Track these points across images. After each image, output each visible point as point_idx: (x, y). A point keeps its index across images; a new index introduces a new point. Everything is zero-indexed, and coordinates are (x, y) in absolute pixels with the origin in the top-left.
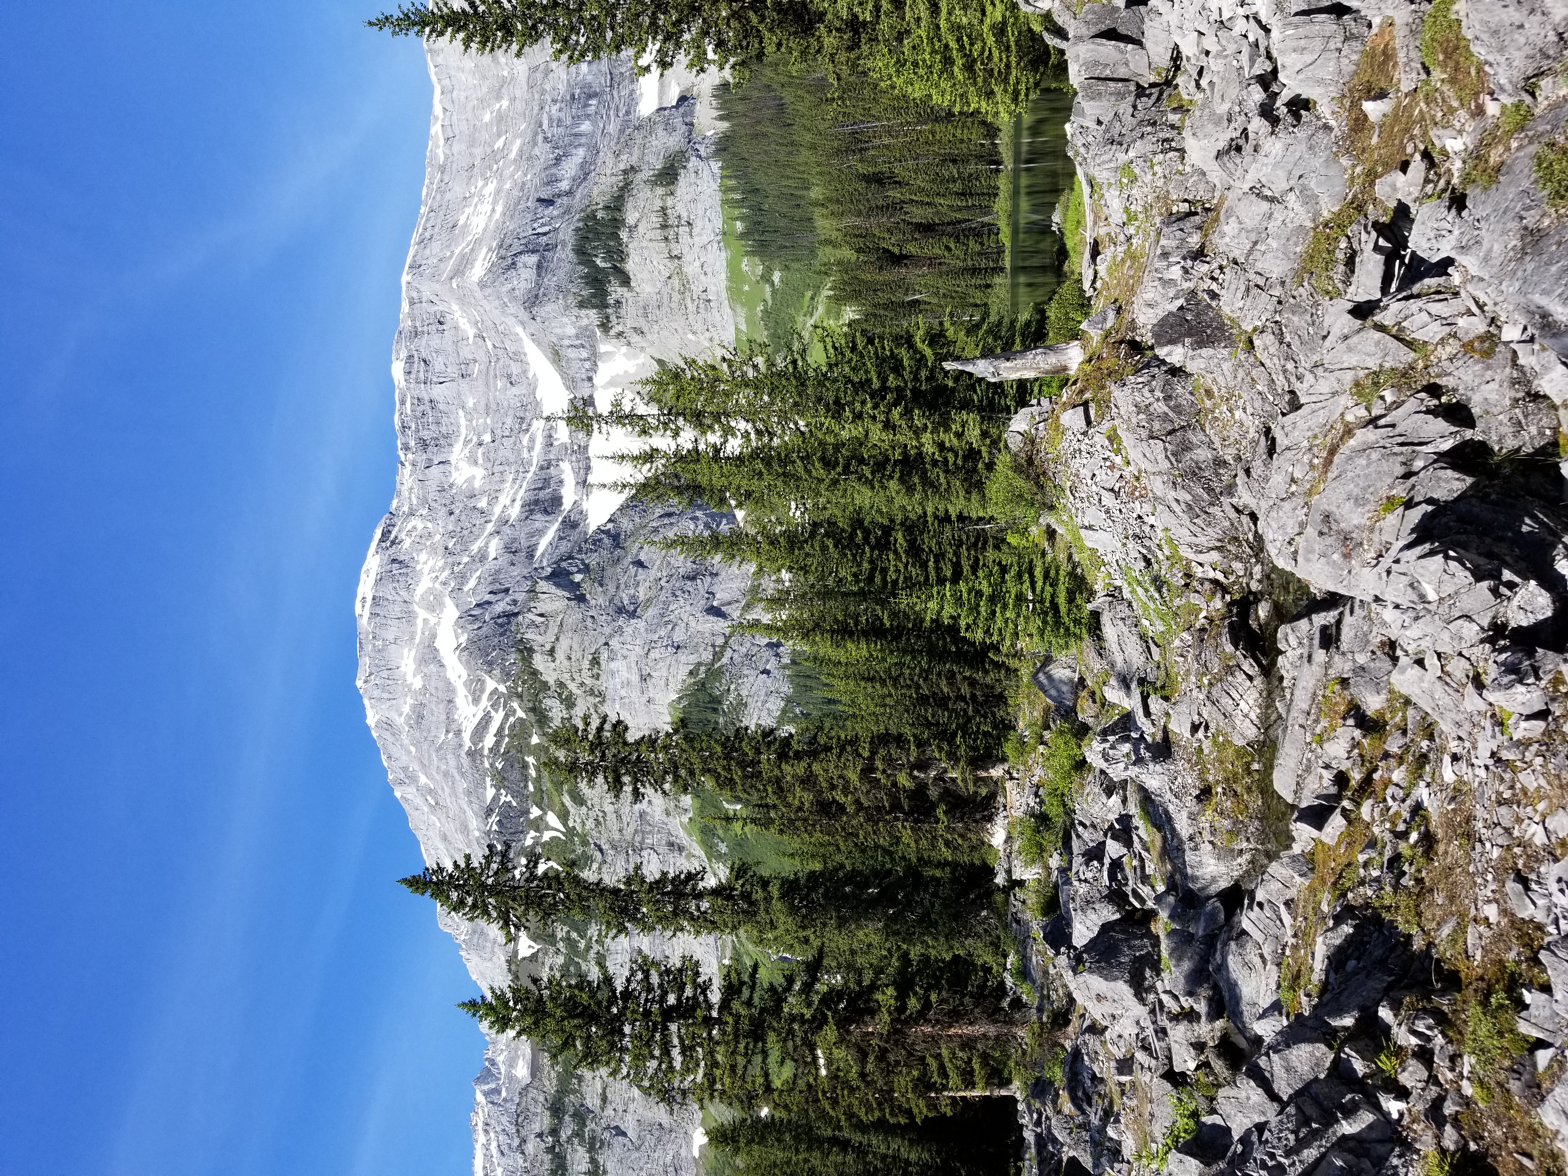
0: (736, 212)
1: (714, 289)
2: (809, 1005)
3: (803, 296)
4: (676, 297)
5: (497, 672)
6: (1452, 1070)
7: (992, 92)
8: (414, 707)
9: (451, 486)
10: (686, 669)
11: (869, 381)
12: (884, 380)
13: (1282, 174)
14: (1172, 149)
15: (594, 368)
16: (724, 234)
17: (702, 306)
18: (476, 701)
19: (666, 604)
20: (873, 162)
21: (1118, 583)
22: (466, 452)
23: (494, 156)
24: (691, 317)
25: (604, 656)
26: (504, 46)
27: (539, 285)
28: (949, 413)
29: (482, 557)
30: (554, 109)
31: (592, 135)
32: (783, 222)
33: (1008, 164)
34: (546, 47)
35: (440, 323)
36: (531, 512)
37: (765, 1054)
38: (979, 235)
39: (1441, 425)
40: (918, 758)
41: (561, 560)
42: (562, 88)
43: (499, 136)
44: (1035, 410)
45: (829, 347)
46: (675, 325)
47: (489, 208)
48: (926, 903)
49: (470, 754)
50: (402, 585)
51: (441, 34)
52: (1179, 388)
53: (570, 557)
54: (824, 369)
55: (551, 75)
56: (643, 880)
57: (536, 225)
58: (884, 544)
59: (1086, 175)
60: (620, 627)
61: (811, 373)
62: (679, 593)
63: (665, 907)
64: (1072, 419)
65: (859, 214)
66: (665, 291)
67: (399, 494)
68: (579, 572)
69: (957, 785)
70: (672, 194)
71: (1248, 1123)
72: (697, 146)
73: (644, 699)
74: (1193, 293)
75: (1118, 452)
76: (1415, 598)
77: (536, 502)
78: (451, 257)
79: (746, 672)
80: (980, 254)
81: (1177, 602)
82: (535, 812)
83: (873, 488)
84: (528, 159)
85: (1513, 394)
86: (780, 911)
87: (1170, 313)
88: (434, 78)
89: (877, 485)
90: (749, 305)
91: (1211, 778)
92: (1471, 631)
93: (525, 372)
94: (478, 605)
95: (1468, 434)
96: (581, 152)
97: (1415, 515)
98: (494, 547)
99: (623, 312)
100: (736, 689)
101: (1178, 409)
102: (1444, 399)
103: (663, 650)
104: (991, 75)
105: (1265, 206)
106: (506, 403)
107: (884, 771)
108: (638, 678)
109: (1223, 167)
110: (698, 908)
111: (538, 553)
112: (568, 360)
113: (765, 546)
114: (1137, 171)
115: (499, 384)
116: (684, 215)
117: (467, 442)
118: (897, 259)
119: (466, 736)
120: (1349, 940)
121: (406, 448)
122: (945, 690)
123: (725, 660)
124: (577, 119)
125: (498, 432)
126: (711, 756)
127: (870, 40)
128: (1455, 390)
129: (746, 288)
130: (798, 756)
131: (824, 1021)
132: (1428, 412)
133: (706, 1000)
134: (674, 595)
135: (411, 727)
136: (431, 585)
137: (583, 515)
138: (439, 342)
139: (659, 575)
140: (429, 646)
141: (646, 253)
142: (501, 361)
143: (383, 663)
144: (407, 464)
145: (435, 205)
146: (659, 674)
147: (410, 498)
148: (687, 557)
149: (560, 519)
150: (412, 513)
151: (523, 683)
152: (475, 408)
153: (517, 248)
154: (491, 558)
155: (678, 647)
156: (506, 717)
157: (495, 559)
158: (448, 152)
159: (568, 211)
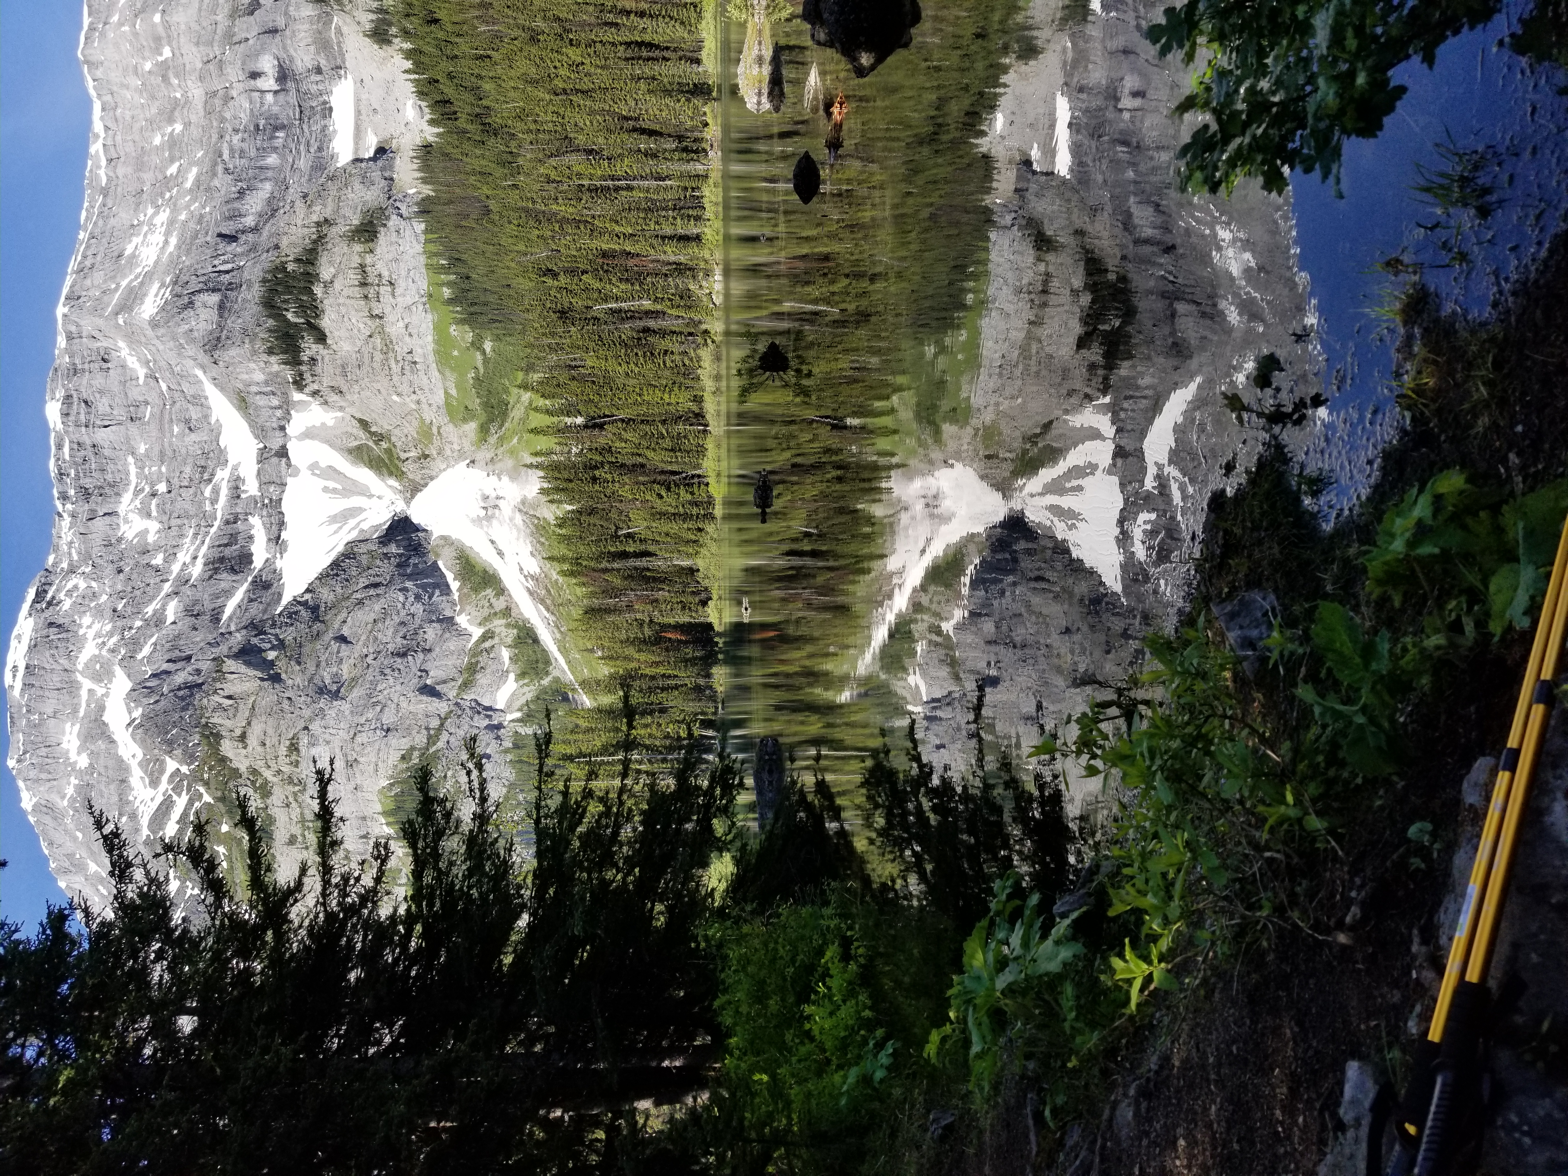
0: (443, 277)
1: (420, 351)
4: (378, 357)
5: (178, 752)
8: (78, 788)
9: (120, 540)
10: (397, 754)
15: (287, 417)
16: (431, 296)
17: (407, 368)
18: (154, 783)
19: (374, 683)
22: (137, 503)
23: (167, 183)
24: (395, 378)
25: (304, 741)
27: (221, 328)
29: (158, 620)
30: (236, 139)
31: (280, 169)
35: (104, 360)
36: (216, 570)
42: (245, 117)
43: (172, 160)
46: (377, 386)
47: (162, 239)
49: (148, 842)
50: (62, 651)
55: (231, 103)
57: (216, 262)
60: (321, 709)
62: (388, 671)
66: (366, 350)
67: (56, 549)
68: (272, 649)
70: (371, 251)
72: (398, 204)
73: (351, 786)
77: (222, 560)
78: (116, 289)
84: (206, 190)
88: (92, 93)
90: (458, 368)
93: (206, 417)
94: (154, 676)
96: (268, 186)
98: (172, 610)
99: (318, 369)
100: (454, 776)
103: (371, 733)
106: (184, 451)
108: (343, 764)
111: (225, 617)
112: (257, 408)
115: (176, 430)
116: (385, 274)
117: (137, 492)
119: (145, 822)
121: (64, 497)
123: (440, 744)
124: (262, 151)
125: (175, 482)
129: (456, 353)
134: (382, 673)
135: (76, 810)
136: (97, 652)
137: (277, 575)
138: (102, 381)
139: (365, 651)
140: (96, 720)
141: (343, 310)
142: (178, 405)
143: (40, 739)
144: (65, 515)
145: (97, 231)
146: (367, 759)
147: (70, 554)
148: (396, 631)
149: (250, 579)
150: (72, 571)
151: (210, 769)
152: (147, 455)
153: (194, 286)
154: (168, 622)
155: (388, 730)
156: (191, 803)
157: (174, 623)
158: (111, 174)
159: (253, 249)
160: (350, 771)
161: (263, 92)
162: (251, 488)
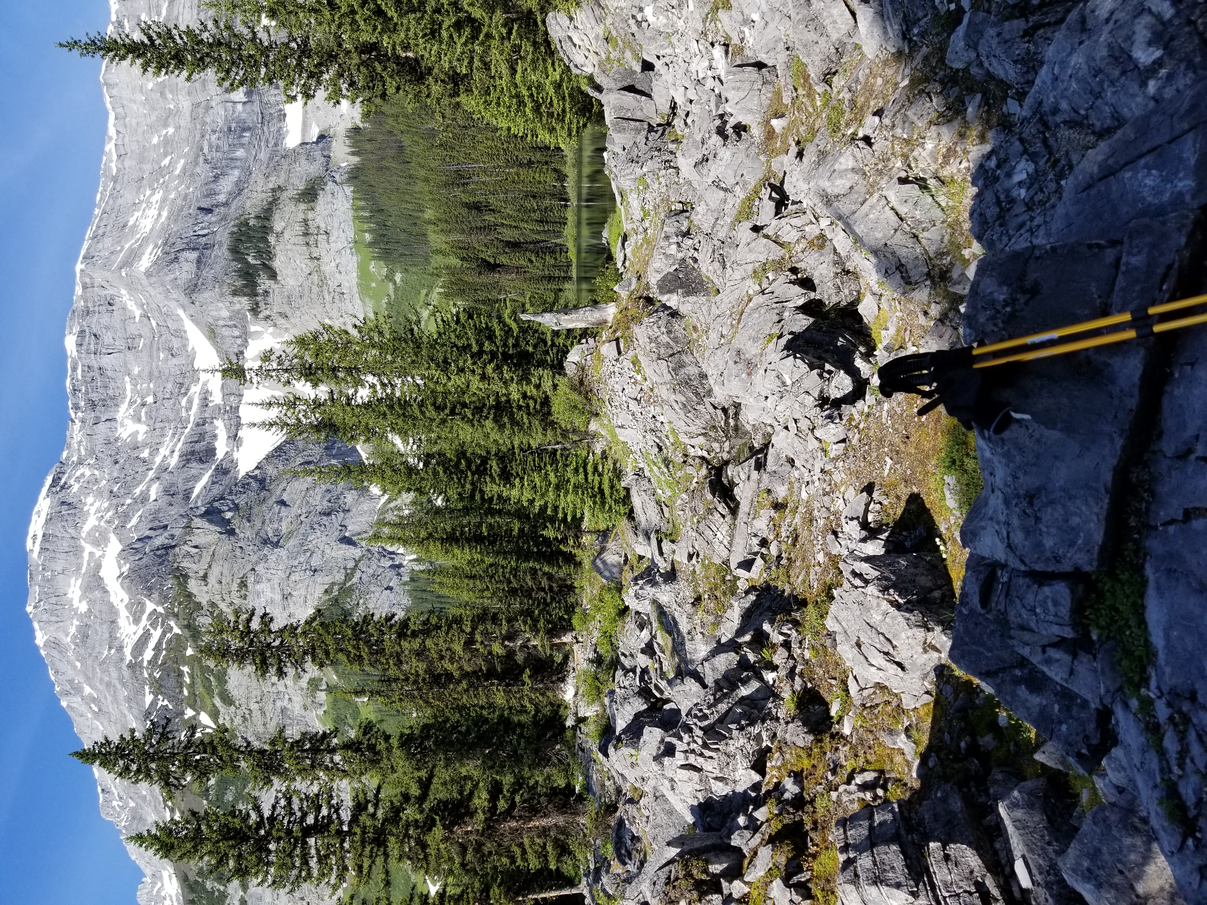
0: (366, 226)
1: (347, 284)
2: (422, 812)
3: (419, 293)
4: (315, 289)
5: (156, 596)
6: (800, 648)
7: (554, 129)
8: (79, 628)
9: (117, 439)
10: (322, 589)
11: (469, 346)
12: (481, 345)
13: (731, 172)
14: (670, 167)
15: (245, 344)
16: (356, 242)
17: (337, 297)
18: (137, 621)
19: (305, 536)
20: (473, 193)
21: (641, 466)
22: (131, 411)
23: (161, 171)
24: (328, 306)
25: (251, 579)
26: (177, 72)
27: (198, 276)
28: (529, 369)
29: (144, 499)
30: (214, 137)
31: (246, 160)
32: (403, 236)
33: (573, 202)
34: (211, 74)
35: (110, 304)
36: (188, 461)
37: (386, 855)
38: (553, 252)
39: (797, 289)
40: (508, 631)
41: (214, 500)
42: (221, 121)
43: (165, 155)
44: (584, 346)
45: (439, 320)
46: (314, 312)
47: (156, 212)
48: (515, 742)
49: (130, 666)
50: (70, 523)
51: (123, 58)
52: (677, 326)
53: (222, 498)
54: (435, 337)
55: (211, 111)
56: (285, 741)
57: (196, 228)
58: (482, 470)
59: (618, 188)
60: (265, 555)
61: (425, 340)
62: (316, 526)
63: (304, 761)
64: (608, 350)
65: (463, 232)
66: (306, 284)
67: (69, 447)
68: (229, 510)
69: (538, 651)
70: (313, 209)
71: (690, 705)
72: (333, 174)
73: (286, 614)
74: (683, 260)
75: (639, 372)
76: (780, 384)
77: (193, 453)
78: (121, 251)
79: (373, 589)
80: (554, 266)
81: (679, 474)
82: (189, 713)
83: (473, 426)
84: (190, 176)
85: (835, 270)
86: (400, 757)
87: (669, 273)
88: (109, 106)
89: (476, 423)
90: (376, 298)
91: (701, 590)
92: (810, 401)
93: (185, 346)
94: (139, 540)
95: (812, 295)
96: (236, 172)
97: (783, 341)
98: (154, 491)
99: (270, 300)
100: (364, 603)
101: (676, 340)
102: (799, 276)
103: (302, 573)
104: (552, 117)
105: (722, 193)
106: (167, 372)
107: (482, 643)
108: (280, 597)
109: (699, 172)
110: (332, 761)
111: (194, 495)
112: (223, 337)
113: (389, 472)
114: (649, 181)
115: (162, 356)
116: (323, 226)
117: (131, 403)
118: (493, 267)
119: (128, 652)
120: (754, 604)
121: (76, 407)
122: (530, 583)
123: (355, 580)
124: (233, 147)
125: (160, 395)
126: (343, 637)
127: (467, 90)
128: (805, 270)
129: (374, 285)
130: (414, 634)
131: (434, 823)
132: (790, 282)
133: (339, 817)
134: (312, 528)
135: (77, 645)
136: (97, 523)
137: (234, 464)
138: (108, 320)
139: (299, 512)
140: (94, 575)
141: (290, 254)
142: (164, 337)
143: (51, 590)
144: (77, 421)
145: (108, 209)
146: (299, 593)
147: (79, 450)
148: (323, 497)
149: (213, 467)
150: (80, 463)
151: (179, 604)
152: (139, 375)
153: (179, 245)
154: (151, 500)
155: (315, 571)
156: (164, 634)
157: (156, 500)
158: (120, 166)
159: (224, 218)
160: (286, 602)
161: (235, 103)
162: (217, 398)
